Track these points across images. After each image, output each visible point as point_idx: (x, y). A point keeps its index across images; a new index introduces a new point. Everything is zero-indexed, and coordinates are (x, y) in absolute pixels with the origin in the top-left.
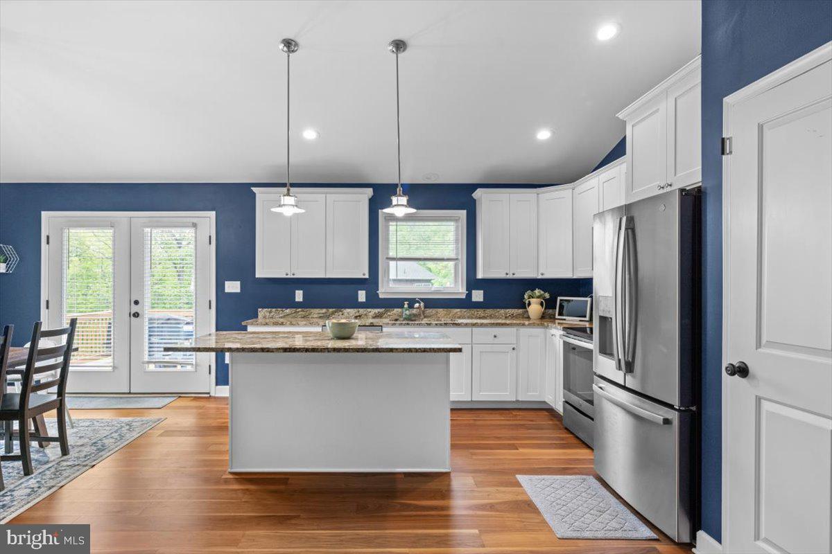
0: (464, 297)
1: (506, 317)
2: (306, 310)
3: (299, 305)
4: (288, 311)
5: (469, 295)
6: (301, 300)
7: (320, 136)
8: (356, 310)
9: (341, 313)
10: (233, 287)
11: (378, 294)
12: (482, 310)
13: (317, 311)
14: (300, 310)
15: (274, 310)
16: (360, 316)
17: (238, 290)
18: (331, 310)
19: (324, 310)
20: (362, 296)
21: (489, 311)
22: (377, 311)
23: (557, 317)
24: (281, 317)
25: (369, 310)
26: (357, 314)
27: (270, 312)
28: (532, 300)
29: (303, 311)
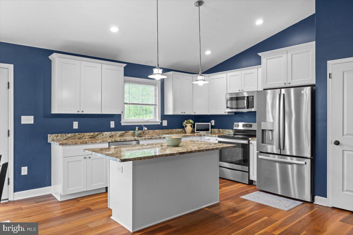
0: (160, 124)
1: (176, 133)
2: (81, 134)
3: (76, 131)
4: (69, 135)
5: (162, 123)
6: (77, 128)
7: (120, 30)
8: (110, 133)
9: (102, 135)
10: (27, 120)
11: (121, 123)
12: (167, 130)
13: (88, 134)
14: (77, 134)
15: (60, 135)
16: (112, 136)
17: (32, 122)
18: (96, 133)
19: (92, 134)
20: (112, 124)
21: (170, 130)
22: (121, 132)
23: (196, 132)
24: (65, 140)
25: (117, 132)
26: (111, 135)
27: (57, 137)
28: (187, 124)
29: (79, 135)
